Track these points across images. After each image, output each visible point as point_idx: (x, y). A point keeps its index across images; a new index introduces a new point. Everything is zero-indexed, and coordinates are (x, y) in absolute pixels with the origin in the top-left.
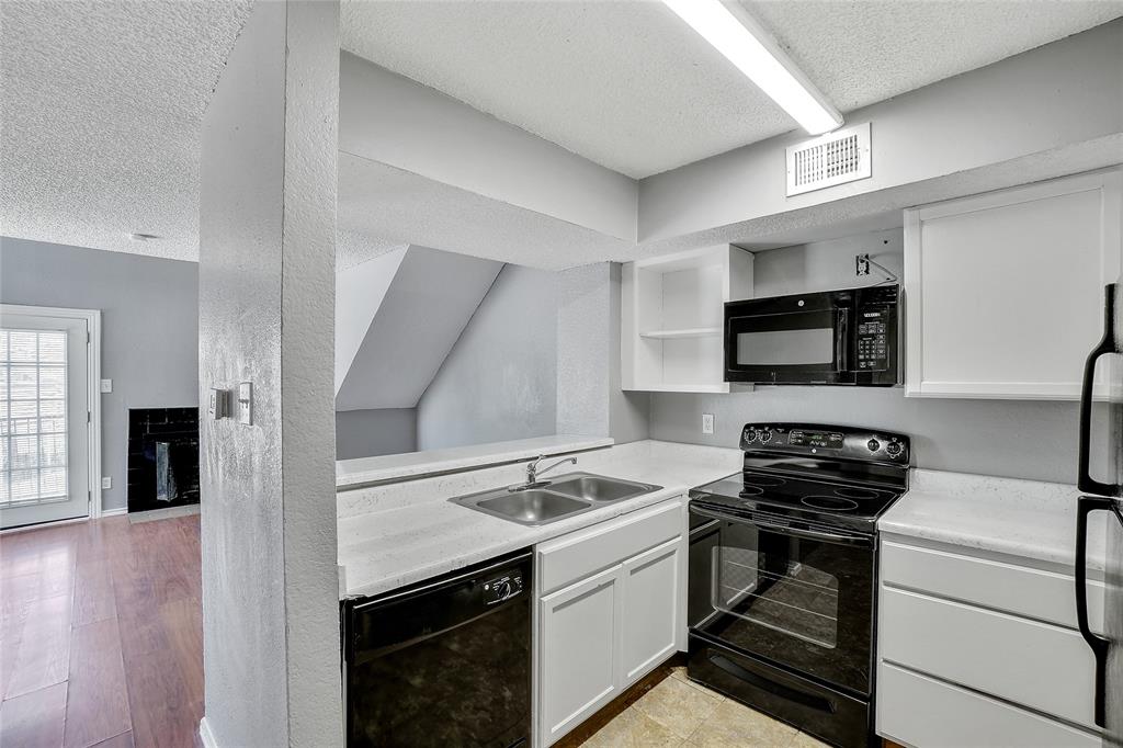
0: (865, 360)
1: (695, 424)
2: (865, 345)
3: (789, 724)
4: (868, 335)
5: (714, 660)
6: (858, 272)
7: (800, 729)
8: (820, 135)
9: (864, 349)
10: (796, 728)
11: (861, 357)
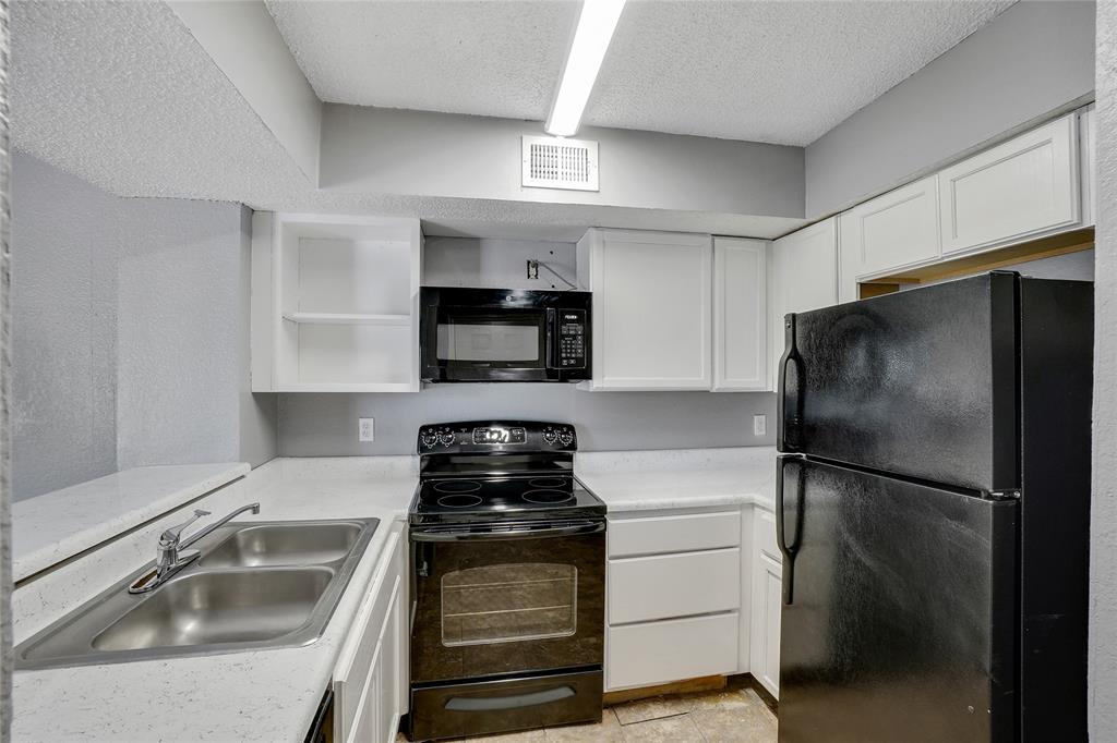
0: (567, 358)
1: (350, 430)
2: (566, 344)
3: (533, 729)
4: (569, 336)
5: (452, 705)
6: (529, 276)
7: (543, 728)
8: (555, 136)
9: (566, 348)
10: (539, 728)
11: (564, 355)
